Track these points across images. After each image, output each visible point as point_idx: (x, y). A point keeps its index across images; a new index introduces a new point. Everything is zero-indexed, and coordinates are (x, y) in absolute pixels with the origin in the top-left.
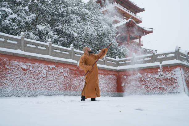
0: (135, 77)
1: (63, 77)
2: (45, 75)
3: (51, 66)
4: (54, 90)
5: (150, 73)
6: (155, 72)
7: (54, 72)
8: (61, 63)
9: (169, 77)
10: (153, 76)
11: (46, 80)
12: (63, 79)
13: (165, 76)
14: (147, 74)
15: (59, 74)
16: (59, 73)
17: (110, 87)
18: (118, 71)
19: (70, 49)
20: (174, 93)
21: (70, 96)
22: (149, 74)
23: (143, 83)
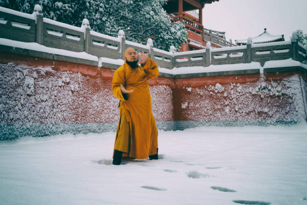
0: (210, 91)
1: (70, 93)
2: (32, 89)
3: (44, 69)
4: (53, 122)
5: (241, 83)
6: (251, 82)
7: (50, 82)
8: (65, 62)
9: (278, 91)
10: (247, 90)
11: (33, 101)
12: (70, 98)
13: (269, 90)
14: (234, 84)
15: (60, 87)
16: (61, 84)
17: (161, 111)
18: (175, 78)
19: (82, 29)
20: (286, 123)
21: (85, 133)
22: (238, 85)
23: (226, 104)
